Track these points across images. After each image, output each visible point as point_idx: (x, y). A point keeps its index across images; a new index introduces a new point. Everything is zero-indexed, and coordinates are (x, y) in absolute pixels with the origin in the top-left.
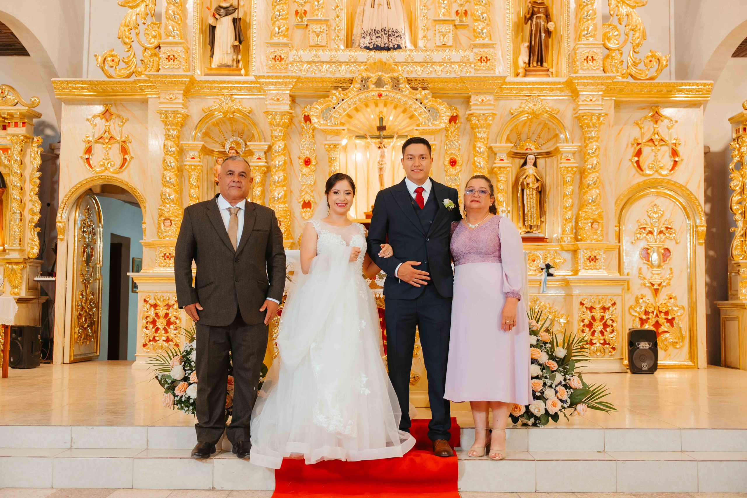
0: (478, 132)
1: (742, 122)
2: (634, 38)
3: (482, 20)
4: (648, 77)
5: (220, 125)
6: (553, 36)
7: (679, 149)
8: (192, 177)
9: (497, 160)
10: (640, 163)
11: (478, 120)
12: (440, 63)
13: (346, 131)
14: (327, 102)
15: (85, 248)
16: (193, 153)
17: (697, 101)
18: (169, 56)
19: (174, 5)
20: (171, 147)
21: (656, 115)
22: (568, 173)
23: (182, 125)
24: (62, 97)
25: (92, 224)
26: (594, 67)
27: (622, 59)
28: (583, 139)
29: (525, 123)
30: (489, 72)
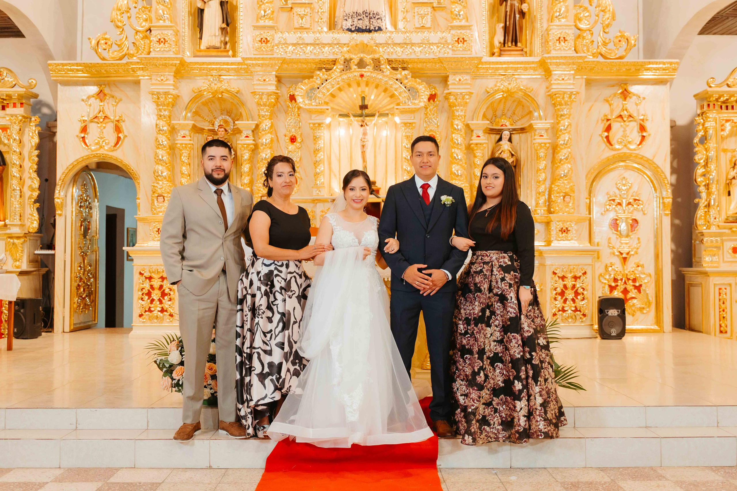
0: (456, 110)
1: (706, 98)
2: (604, 19)
3: (459, 2)
4: (617, 56)
5: (209, 104)
6: (527, 17)
7: (648, 125)
8: (183, 155)
9: (474, 137)
10: (611, 139)
11: (456, 99)
12: (419, 45)
13: (330, 110)
14: (312, 82)
15: (82, 222)
16: (184, 132)
17: (664, 79)
18: (160, 39)
20: (163, 127)
21: (625, 92)
22: (541, 148)
23: (173, 105)
24: (57, 78)
25: (88, 199)
26: (566, 47)
27: (592, 39)
28: (555, 116)
29: (500, 100)
30: (466, 53)
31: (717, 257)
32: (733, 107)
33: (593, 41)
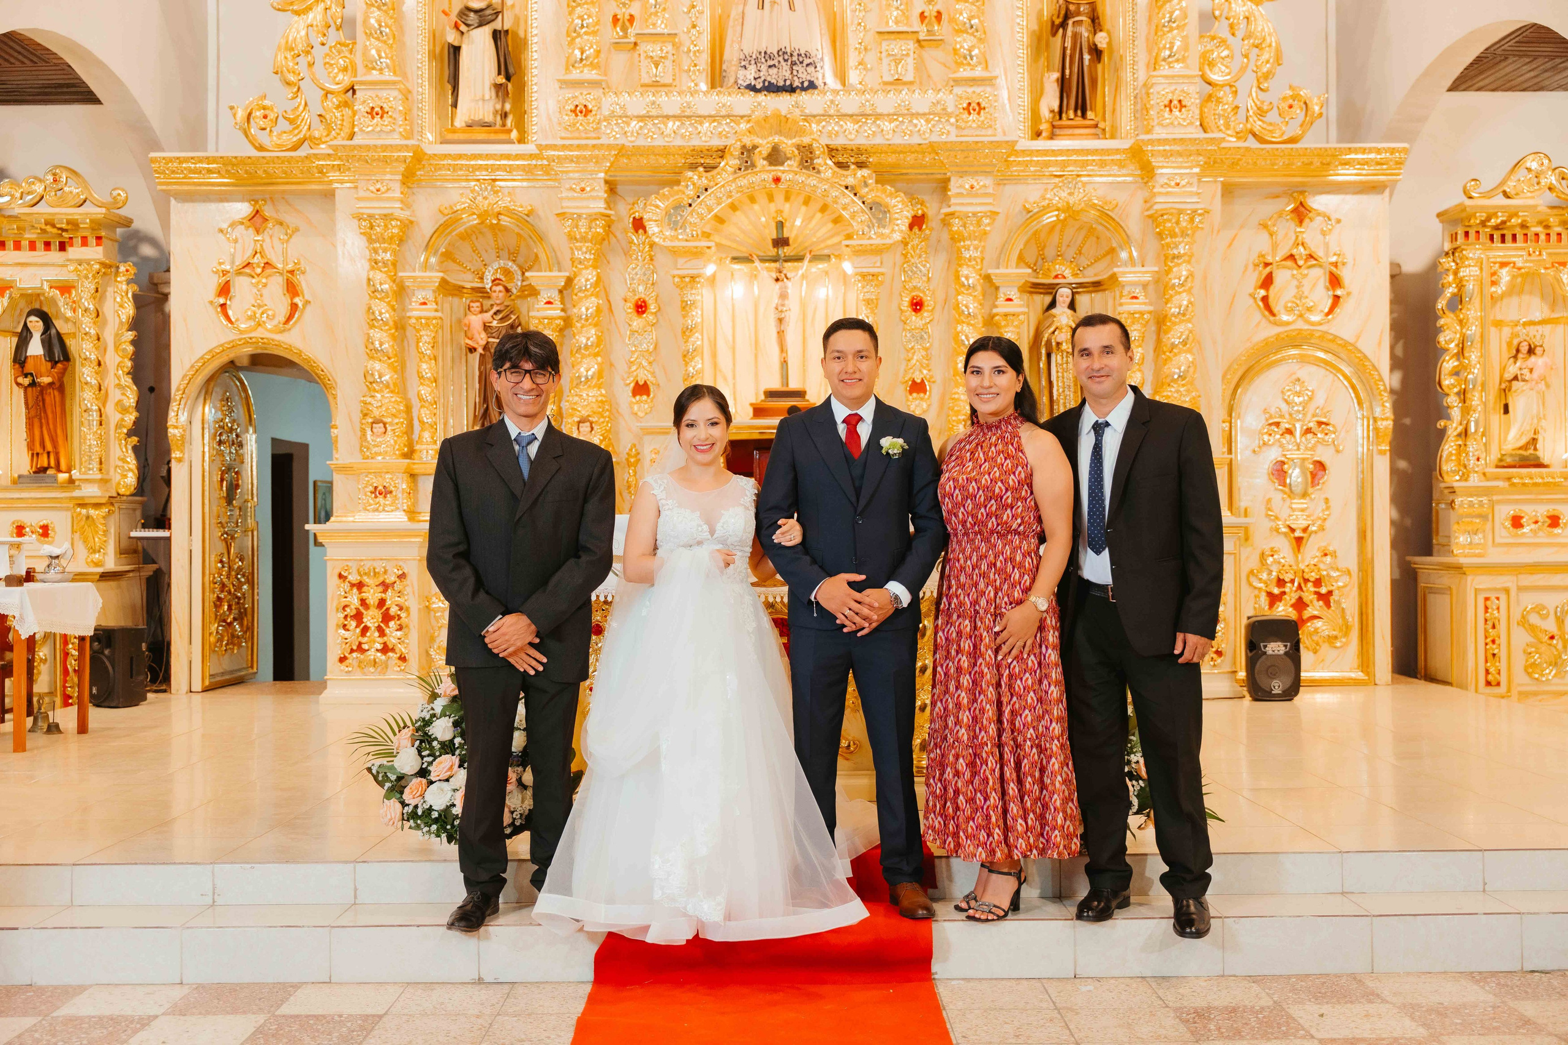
0: (964, 247)
1: (1462, 220)
2: (1259, 63)
3: (970, 31)
4: (1285, 137)
5: (474, 237)
7: (1345, 274)
8: (423, 340)
9: (1001, 301)
10: (1272, 302)
11: (964, 226)
12: (891, 117)
13: (713, 249)
14: (677, 193)
15: (223, 473)
16: (423, 293)
17: (1378, 182)
18: (373, 108)
19: (379, 8)
20: (381, 284)
21: (1301, 208)
23: (401, 240)
24: (169, 188)
25: (236, 427)
26: (1184, 119)
27: (1236, 103)
28: (1163, 258)
29: (1052, 227)
30: (984, 132)
31: (1480, 536)
32: (1514, 237)
33: (1237, 107)
